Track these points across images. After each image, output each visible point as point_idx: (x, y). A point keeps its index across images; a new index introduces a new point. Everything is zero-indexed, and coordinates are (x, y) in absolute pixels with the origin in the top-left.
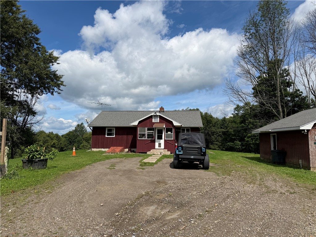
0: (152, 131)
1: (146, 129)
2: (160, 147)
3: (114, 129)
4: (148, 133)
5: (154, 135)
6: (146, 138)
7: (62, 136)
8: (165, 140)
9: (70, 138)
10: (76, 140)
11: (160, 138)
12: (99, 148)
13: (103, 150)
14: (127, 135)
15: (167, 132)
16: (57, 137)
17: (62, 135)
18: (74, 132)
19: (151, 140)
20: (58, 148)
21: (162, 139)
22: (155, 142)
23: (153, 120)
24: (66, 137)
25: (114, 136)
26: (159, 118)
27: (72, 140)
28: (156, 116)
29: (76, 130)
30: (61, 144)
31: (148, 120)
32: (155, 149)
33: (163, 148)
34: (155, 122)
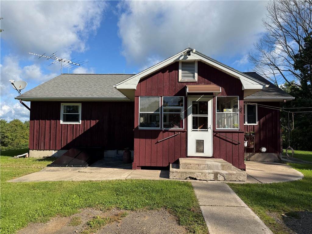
0: (177, 108)
1: (161, 100)
2: (203, 151)
3: (80, 105)
4: (165, 111)
5: (183, 118)
6: (161, 127)
8: (214, 132)
15: (220, 109)
19: (173, 131)
21: (205, 127)
22: (186, 138)
23: (180, 74)
25: (80, 123)
26: (196, 71)
31: (166, 76)
32: (187, 157)
33: (211, 156)
34: (186, 80)
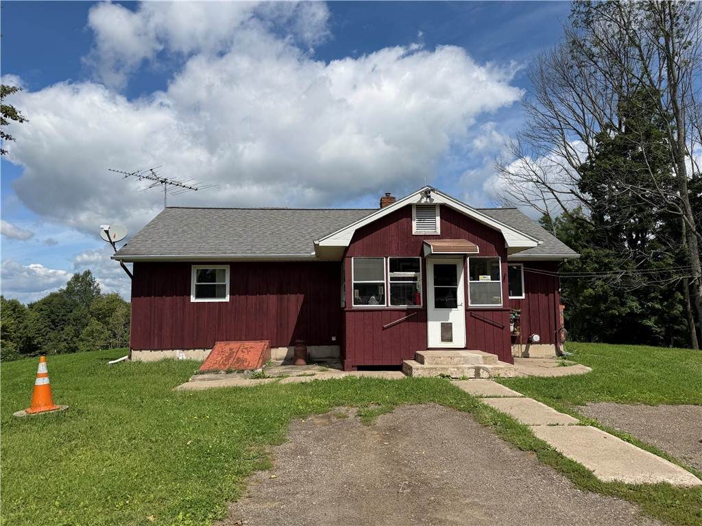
0: (411, 274)
1: (386, 262)
2: (451, 340)
3: (228, 269)
4: (392, 279)
5: (420, 290)
6: (388, 304)
7: (31, 306)
8: (467, 310)
9: (52, 312)
10: (71, 316)
11: (446, 300)
12: (162, 350)
13: (180, 355)
14: (281, 292)
15: (474, 276)
16: (14, 310)
17: (29, 303)
18: (65, 296)
19: (408, 311)
20: (18, 339)
21: (454, 305)
22: (426, 321)
23: (414, 224)
24: (41, 310)
25: (227, 299)
26: (438, 218)
27: (58, 316)
28: (426, 209)
29: (70, 291)
30: (25, 328)
31: (393, 226)
32: (428, 349)
33: (463, 347)
34: (423, 232)
